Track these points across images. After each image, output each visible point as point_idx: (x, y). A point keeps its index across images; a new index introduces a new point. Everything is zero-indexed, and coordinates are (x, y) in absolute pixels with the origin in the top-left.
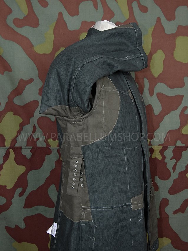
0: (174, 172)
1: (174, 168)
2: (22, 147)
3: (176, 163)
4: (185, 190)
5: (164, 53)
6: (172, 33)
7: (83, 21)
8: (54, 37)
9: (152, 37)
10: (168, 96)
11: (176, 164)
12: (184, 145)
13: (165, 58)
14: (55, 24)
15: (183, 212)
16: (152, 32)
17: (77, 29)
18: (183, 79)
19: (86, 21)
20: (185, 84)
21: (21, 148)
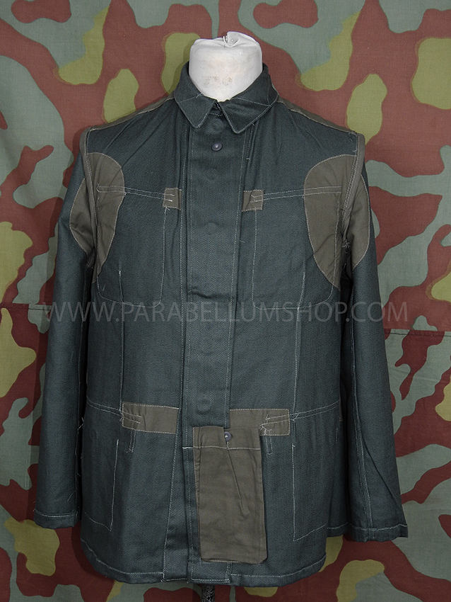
0: (403, 398)
1: (405, 389)
2: (28, 305)
3: (411, 374)
4: (430, 445)
5: (384, 82)
6: (409, 30)
7: (173, 5)
8: (104, 44)
9: (353, 42)
10: (398, 197)
11: (412, 379)
12: (434, 329)
13: (387, 96)
14: (105, 12)
15: (421, 502)
16: (352, 27)
17: (158, 25)
18: (439, 153)
19: (180, 5)
20: (446, 166)
21: (26, 307)
